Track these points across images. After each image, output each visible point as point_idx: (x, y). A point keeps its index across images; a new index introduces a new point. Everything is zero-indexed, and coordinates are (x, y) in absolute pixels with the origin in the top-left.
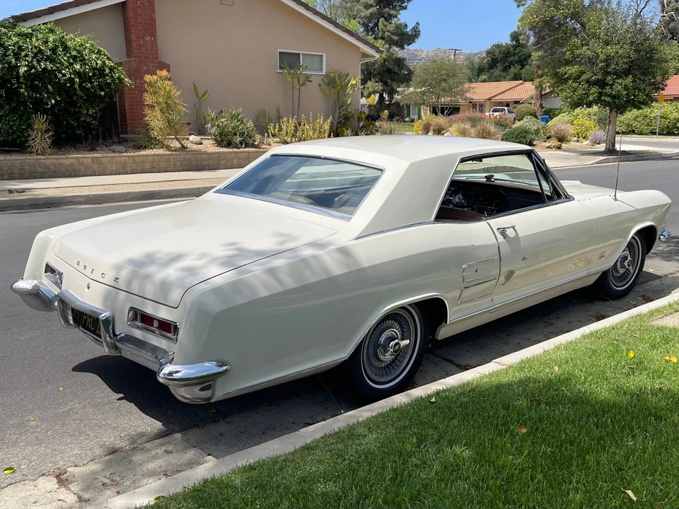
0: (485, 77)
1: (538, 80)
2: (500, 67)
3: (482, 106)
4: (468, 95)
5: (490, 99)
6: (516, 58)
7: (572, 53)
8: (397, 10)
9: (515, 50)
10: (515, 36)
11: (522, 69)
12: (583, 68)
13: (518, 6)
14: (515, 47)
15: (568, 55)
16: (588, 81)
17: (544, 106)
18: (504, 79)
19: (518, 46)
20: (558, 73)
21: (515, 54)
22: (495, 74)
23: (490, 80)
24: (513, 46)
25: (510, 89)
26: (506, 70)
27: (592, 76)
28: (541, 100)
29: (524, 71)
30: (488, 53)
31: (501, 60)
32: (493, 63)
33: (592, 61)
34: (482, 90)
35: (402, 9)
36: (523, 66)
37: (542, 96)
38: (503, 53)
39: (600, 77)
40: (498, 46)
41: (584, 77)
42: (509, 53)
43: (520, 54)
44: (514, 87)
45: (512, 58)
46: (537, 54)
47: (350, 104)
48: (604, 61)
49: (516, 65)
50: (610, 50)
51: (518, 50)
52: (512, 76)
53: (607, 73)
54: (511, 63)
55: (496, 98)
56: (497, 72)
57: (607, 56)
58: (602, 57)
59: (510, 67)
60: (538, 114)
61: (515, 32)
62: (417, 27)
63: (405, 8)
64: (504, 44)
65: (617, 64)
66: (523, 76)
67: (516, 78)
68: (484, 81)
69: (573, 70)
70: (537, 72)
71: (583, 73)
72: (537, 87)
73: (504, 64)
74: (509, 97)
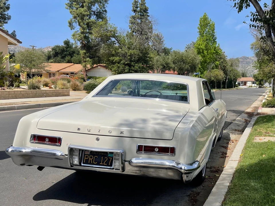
0: (52, 60)
1: (84, 63)
2: (60, 56)
3: (54, 74)
4: (46, 68)
5: (58, 71)
6: (68, 53)
7: (115, 52)
8: (2, 23)
9: (67, 49)
10: (67, 43)
11: (71, 58)
12: (121, 58)
13: (71, 29)
14: (67, 48)
15: (113, 52)
16: (124, 64)
17: (87, 75)
18: (63, 62)
19: (68, 47)
20: (109, 59)
21: (67, 51)
22: (58, 59)
23: (55, 62)
24: (66, 47)
25: (68, 67)
26: (63, 58)
27: (125, 62)
28: (86, 72)
29: (72, 59)
30: (53, 49)
31: (60, 53)
32: (56, 54)
33: (124, 56)
34: (54, 67)
35: (4, 23)
36: (72, 57)
37: (86, 70)
38: (61, 50)
39: (129, 62)
40: (57, 46)
41: (122, 62)
42: (64, 50)
43: (70, 51)
44: (70, 66)
45: (66, 53)
46: (82, 51)
47: (5, 68)
48: (129, 56)
49: (68, 56)
50: (131, 51)
51: (68, 49)
52: (67, 61)
53: (131, 61)
54: (66, 55)
55: (61, 71)
56: (59, 58)
57: (131, 54)
58: (129, 54)
59: (65, 57)
60: (85, 79)
61: (66, 41)
62: (14, 33)
63: (7, 23)
64: (60, 46)
65: (135, 58)
66: (72, 61)
67: (69, 62)
68: (52, 62)
69: (117, 59)
70: (83, 60)
71: (121, 60)
72: (84, 67)
73: (62, 55)
74: (68, 70)
